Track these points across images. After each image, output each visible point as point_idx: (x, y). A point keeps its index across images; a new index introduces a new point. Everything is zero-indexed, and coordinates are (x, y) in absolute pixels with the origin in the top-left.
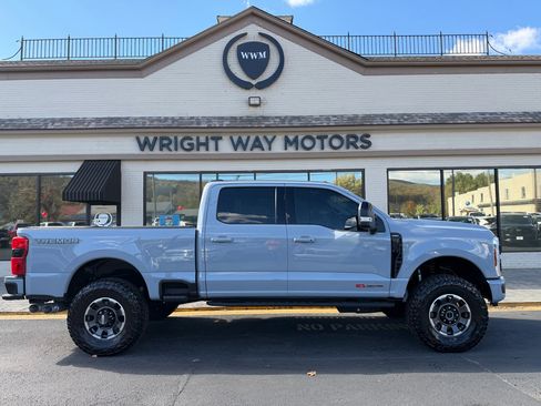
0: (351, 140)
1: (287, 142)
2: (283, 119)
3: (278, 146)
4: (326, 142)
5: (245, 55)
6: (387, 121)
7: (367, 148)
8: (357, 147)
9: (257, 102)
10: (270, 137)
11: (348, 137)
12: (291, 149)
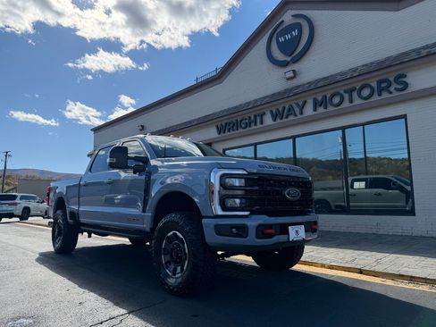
0: (383, 85)
1: (316, 104)
3: (308, 110)
4: (355, 94)
5: (282, 39)
6: (424, 52)
7: (403, 90)
8: (391, 93)
9: (292, 75)
10: (300, 103)
11: (379, 83)
12: (321, 110)
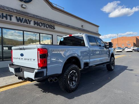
1: (35, 23)
2: (34, 15)
3: (32, 24)
4: (45, 25)
7: (54, 29)
9: (25, 7)
10: (30, 20)
11: (50, 25)
12: (36, 26)
